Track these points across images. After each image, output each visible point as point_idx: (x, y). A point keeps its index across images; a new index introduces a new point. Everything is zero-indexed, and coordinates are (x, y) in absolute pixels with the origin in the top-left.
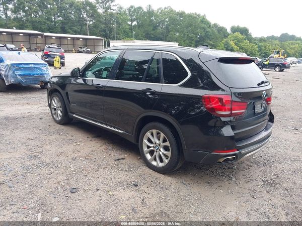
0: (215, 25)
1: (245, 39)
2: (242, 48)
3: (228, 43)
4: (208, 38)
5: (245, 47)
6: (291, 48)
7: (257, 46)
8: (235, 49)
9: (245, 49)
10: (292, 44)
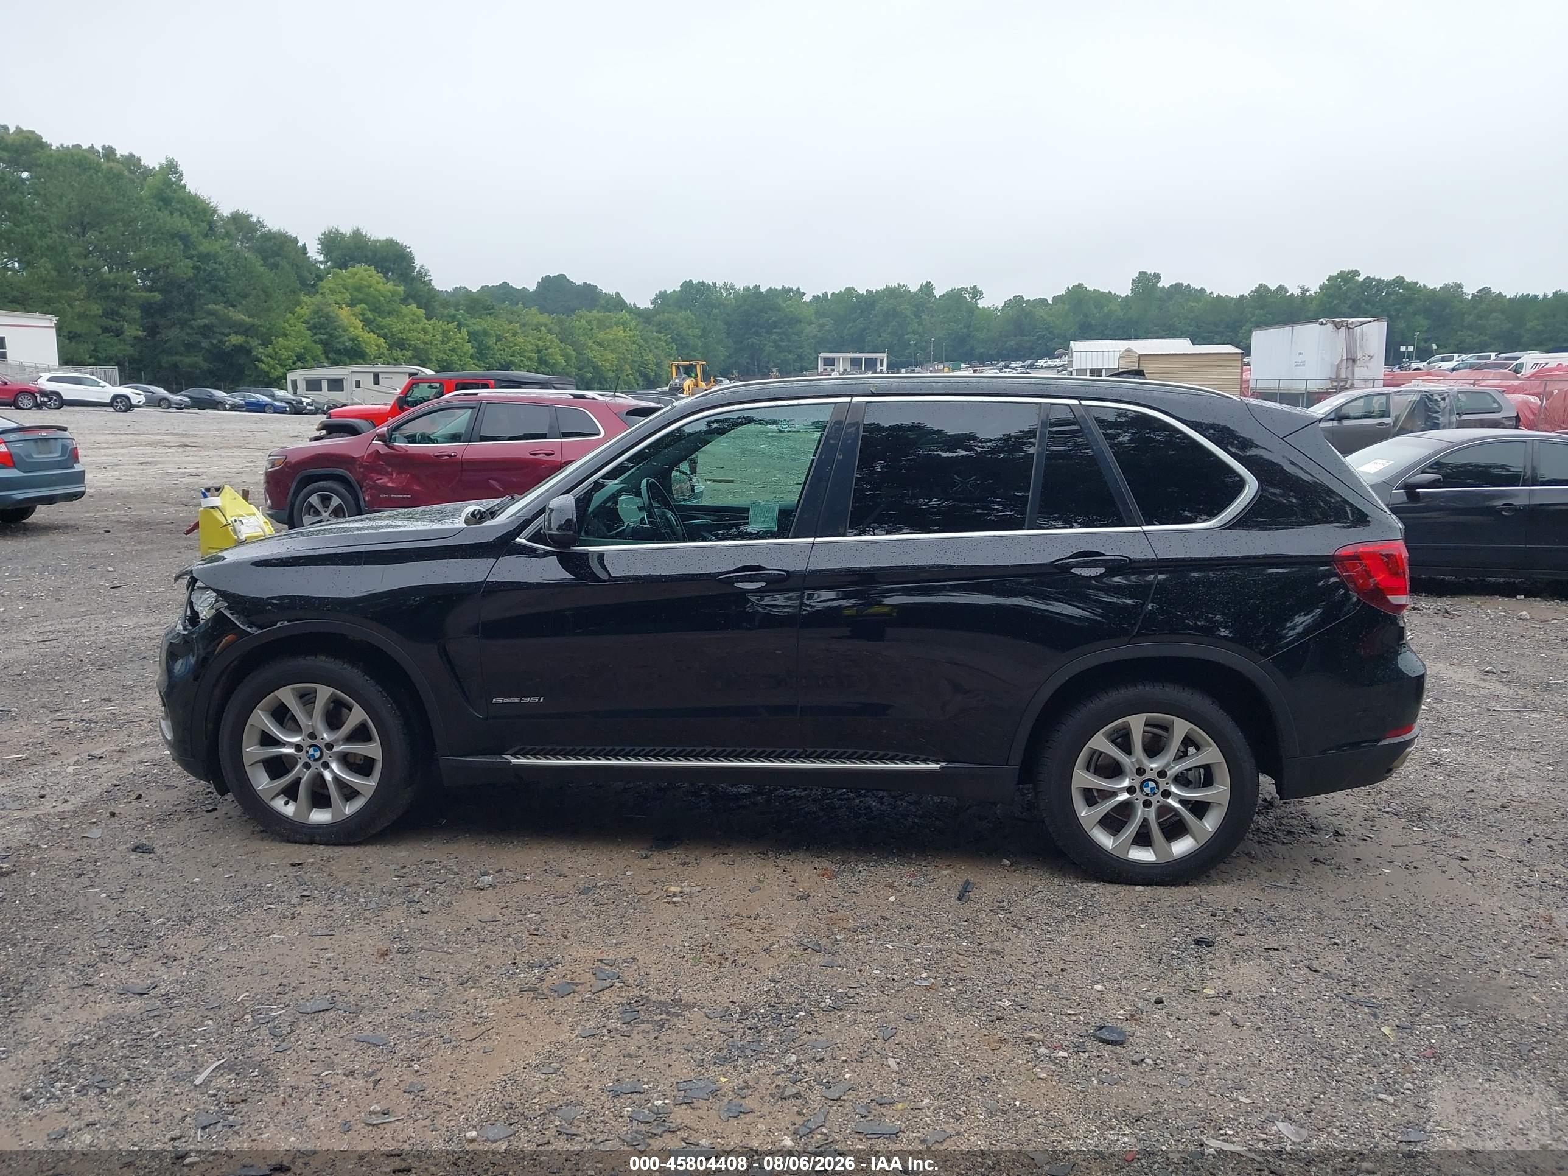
0: (239, 221)
1: (404, 301)
2: (401, 345)
3: (328, 317)
4: (214, 289)
5: (415, 338)
6: (600, 344)
7: (464, 331)
8: (372, 351)
9: (415, 349)
10: (602, 325)
